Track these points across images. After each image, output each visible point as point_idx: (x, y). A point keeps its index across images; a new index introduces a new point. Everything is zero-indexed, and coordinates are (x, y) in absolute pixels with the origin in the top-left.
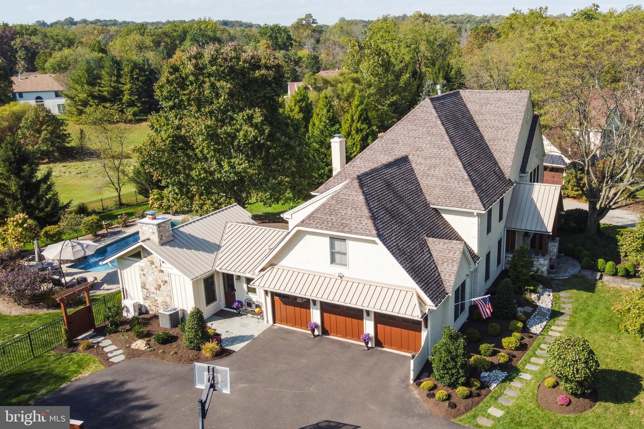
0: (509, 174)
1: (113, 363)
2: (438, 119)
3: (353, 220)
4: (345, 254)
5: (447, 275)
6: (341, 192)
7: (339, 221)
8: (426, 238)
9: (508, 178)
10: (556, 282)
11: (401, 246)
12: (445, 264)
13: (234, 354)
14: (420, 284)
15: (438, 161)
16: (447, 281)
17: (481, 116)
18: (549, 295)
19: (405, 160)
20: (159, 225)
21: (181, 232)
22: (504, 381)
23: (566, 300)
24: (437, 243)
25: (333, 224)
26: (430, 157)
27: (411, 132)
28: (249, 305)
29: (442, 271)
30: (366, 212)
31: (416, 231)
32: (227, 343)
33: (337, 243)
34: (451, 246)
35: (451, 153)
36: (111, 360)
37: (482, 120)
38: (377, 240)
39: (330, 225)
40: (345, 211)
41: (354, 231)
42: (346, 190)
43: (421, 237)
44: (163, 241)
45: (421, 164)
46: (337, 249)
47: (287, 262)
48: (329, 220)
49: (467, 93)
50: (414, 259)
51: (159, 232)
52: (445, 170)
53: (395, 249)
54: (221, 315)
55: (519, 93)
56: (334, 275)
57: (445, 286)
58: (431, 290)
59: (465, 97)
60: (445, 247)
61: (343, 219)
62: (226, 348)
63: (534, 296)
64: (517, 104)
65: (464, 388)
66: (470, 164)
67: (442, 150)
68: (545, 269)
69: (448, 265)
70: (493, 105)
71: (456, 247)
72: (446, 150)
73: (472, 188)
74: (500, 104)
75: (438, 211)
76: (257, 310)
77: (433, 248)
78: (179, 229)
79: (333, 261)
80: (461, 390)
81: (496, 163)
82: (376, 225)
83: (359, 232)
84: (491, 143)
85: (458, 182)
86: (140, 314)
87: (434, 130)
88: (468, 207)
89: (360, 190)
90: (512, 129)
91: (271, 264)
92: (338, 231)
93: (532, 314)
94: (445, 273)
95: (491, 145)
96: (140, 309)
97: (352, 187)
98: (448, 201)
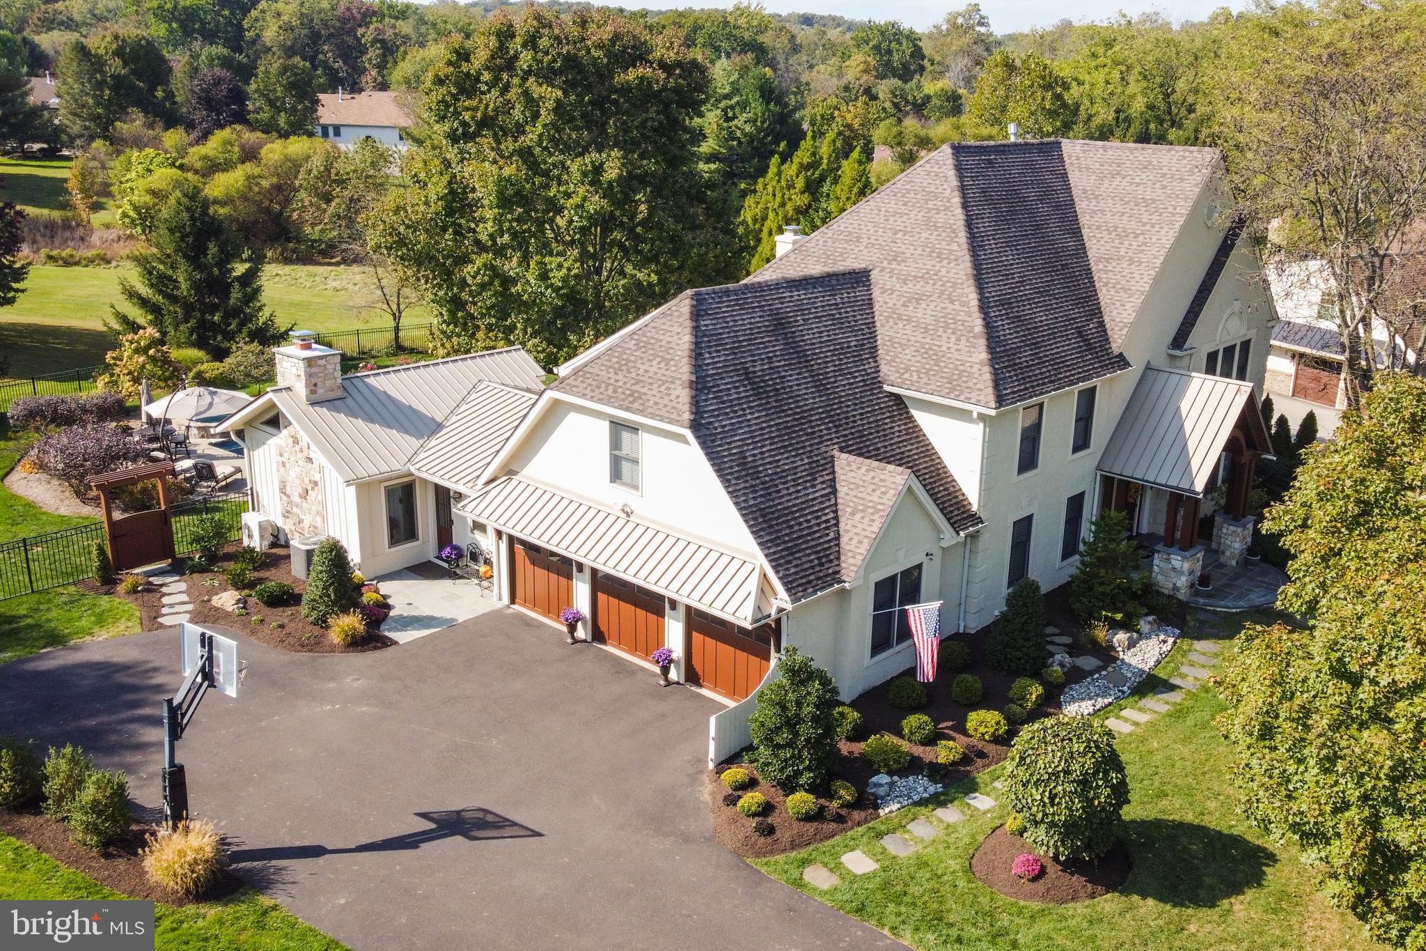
0: (1119, 341)
1: (161, 626)
2: (956, 193)
3: (655, 386)
4: (636, 462)
5: (855, 542)
6: (653, 324)
7: (628, 385)
8: (836, 453)
9: (1116, 351)
10: (1202, 617)
11: (750, 459)
12: (858, 516)
13: (391, 650)
14: (769, 548)
15: (929, 288)
16: (850, 554)
17: (1094, 202)
18: (1165, 642)
19: (860, 278)
20: (310, 362)
21: (368, 386)
22: (922, 803)
23: (1203, 660)
24: (854, 467)
25: (615, 392)
26: (916, 277)
27: (892, 219)
28: (474, 557)
29: (848, 531)
30: (684, 370)
31: (813, 433)
32: (393, 625)
33: (626, 436)
34: (882, 477)
35: (962, 272)
36: (160, 620)
37: (1095, 212)
38: (688, 434)
39: (610, 392)
40: (645, 367)
41: (650, 410)
42: (664, 320)
43: (824, 449)
44: (316, 398)
45: (893, 291)
46: (626, 450)
47: (536, 469)
48: (612, 381)
49: (1078, 148)
50: (779, 491)
51: (309, 376)
52: (939, 309)
53: (731, 461)
54: (423, 570)
55: (1195, 154)
56: (612, 508)
57: (843, 565)
58: (796, 566)
59: (1070, 157)
60: (868, 478)
61: (638, 382)
62: (387, 634)
63: (1121, 637)
64: (1182, 180)
65: (811, 797)
66: (1004, 303)
67: (945, 262)
68: (1182, 581)
69: (863, 518)
70: (1128, 179)
71: (892, 479)
72: (952, 265)
73: (984, 356)
74: (1143, 176)
75: (903, 402)
76: (483, 569)
77: (843, 477)
78: (367, 380)
79: (616, 475)
80: (801, 800)
81: (1095, 312)
82: (697, 402)
83: (658, 412)
84: (1101, 266)
85: (958, 340)
86: (274, 545)
87: (941, 218)
88: (962, 398)
89: (688, 324)
90: (1154, 240)
91: (509, 470)
92: (620, 407)
93: (1091, 673)
94: (851, 535)
95: (1099, 271)
96: (276, 537)
97: (676, 314)
98: (925, 380)
